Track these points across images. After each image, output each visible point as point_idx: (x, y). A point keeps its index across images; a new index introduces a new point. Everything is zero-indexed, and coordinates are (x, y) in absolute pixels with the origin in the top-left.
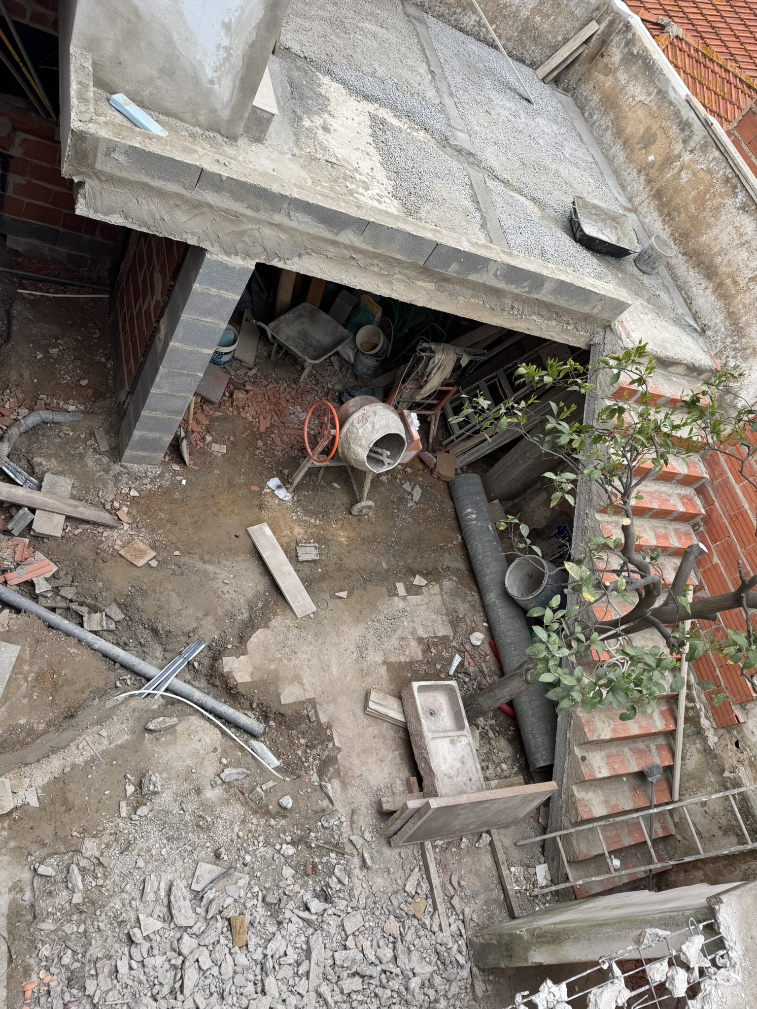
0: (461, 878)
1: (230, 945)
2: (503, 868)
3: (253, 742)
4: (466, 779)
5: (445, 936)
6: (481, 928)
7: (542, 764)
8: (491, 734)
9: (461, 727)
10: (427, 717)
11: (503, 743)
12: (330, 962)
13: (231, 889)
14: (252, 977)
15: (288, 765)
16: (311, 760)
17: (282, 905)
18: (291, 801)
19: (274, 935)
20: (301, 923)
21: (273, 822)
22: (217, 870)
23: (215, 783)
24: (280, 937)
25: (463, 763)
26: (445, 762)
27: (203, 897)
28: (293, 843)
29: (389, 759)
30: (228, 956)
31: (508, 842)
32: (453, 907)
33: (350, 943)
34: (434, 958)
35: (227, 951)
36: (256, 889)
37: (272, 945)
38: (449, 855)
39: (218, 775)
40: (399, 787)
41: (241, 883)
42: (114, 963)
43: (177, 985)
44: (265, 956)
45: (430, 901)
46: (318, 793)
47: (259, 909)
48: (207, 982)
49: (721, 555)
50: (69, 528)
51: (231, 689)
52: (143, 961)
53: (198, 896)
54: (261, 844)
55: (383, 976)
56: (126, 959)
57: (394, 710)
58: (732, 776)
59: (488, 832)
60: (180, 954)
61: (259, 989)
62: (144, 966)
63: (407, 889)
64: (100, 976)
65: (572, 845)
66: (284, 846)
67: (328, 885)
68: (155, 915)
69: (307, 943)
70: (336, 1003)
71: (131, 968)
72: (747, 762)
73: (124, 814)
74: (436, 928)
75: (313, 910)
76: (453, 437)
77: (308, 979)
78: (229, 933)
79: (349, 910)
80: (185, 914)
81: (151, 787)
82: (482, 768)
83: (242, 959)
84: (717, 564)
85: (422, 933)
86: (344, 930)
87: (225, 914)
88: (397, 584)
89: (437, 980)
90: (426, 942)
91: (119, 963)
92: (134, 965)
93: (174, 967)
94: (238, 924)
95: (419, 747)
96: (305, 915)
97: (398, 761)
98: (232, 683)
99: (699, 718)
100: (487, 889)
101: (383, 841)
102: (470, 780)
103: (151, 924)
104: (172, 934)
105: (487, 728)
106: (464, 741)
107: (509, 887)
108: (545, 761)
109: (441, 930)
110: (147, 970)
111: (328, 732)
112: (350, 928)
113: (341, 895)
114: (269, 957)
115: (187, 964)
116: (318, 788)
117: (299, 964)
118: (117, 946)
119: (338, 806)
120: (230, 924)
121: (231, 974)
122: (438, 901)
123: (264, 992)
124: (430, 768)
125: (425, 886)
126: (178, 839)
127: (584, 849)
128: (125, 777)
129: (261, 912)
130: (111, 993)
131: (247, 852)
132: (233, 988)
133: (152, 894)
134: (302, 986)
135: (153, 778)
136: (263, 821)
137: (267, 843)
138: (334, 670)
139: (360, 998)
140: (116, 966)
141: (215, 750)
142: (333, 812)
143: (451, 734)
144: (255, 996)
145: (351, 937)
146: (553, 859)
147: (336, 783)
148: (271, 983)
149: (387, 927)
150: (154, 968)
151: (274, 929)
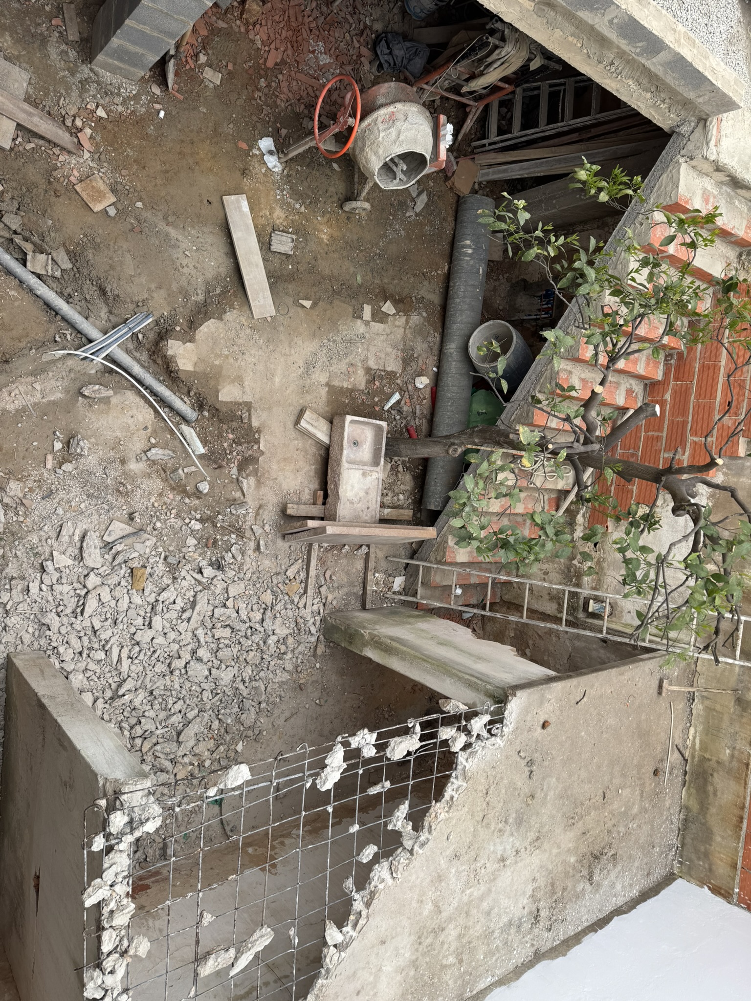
0: (334, 573)
1: (129, 587)
2: (370, 573)
3: (184, 427)
4: (365, 507)
5: (307, 613)
6: (337, 611)
7: (433, 508)
8: (400, 469)
9: (376, 463)
10: (350, 446)
11: (408, 477)
12: (210, 613)
13: (138, 546)
14: (142, 613)
15: (213, 453)
16: (234, 454)
17: (180, 566)
18: (208, 487)
19: (168, 586)
20: (193, 582)
21: (187, 500)
22: (129, 530)
23: (141, 459)
24: (173, 589)
25: (367, 493)
26: (352, 490)
27: (112, 548)
28: (201, 521)
29: (304, 471)
30: (126, 595)
31: (381, 555)
32: (320, 592)
33: (230, 603)
34: (293, 625)
35: (126, 590)
36: (161, 549)
37: (164, 595)
38: (330, 555)
39: (145, 452)
40: (306, 496)
41: (148, 543)
42: (26, 583)
43: (79, 610)
44: (157, 601)
45: (303, 585)
46: (234, 486)
47: (160, 565)
48: (105, 610)
49: (674, 395)
50: (20, 139)
51: (171, 372)
52: (52, 586)
53: (108, 546)
54: (172, 516)
55: (249, 630)
56: (37, 583)
57: (323, 432)
58: (578, 565)
59: (368, 546)
60: (85, 586)
61: (147, 623)
62: (52, 590)
63: (288, 573)
64: (14, 592)
65: (430, 574)
66: (193, 522)
67: (223, 558)
68: (68, 554)
69: (195, 596)
70: (206, 642)
71: (41, 590)
72: (595, 560)
73: (49, 465)
74: (301, 605)
75: (205, 575)
76: (485, 141)
77: (188, 622)
78: (130, 579)
79: (236, 579)
80: (94, 557)
81: (79, 450)
82: (382, 495)
83: (137, 600)
84: (666, 400)
85: (289, 606)
86: (227, 592)
87: (130, 564)
88: (365, 306)
89: (290, 640)
90: (290, 614)
91: (31, 585)
92: (44, 587)
93: (79, 596)
94: (139, 574)
95: (334, 471)
96: (198, 577)
97: (312, 474)
98: (173, 367)
99: (578, 513)
100: (352, 584)
101: (279, 534)
102: (368, 508)
103: (63, 560)
104: (80, 570)
105: (399, 463)
106: (375, 475)
107: (368, 588)
108: (436, 506)
109: (305, 607)
110: (55, 593)
111: (256, 436)
112: (233, 592)
113: (232, 567)
114: (160, 602)
115: (90, 596)
116: (235, 481)
117: (184, 611)
118: (30, 571)
119: (249, 499)
120: (132, 572)
121: (125, 607)
122: (309, 587)
123: (150, 626)
124: (337, 492)
125: (303, 575)
126: (97, 498)
127: (437, 579)
128: (54, 433)
129: (161, 568)
130: (21, 605)
131: (159, 519)
132: (125, 619)
133: (67, 537)
134: (182, 627)
135: (81, 443)
136: (178, 498)
137: (178, 516)
138: (277, 380)
139: (227, 642)
140: (28, 586)
141: (146, 428)
142: (242, 504)
143: (366, 468)
144: (142, 627)
145: (231, 600)
146: (411, 576)
147: (252, 480)
148: (157, 621)
149: (263, 597)
150: (61, 593)
151: (170, 582)
